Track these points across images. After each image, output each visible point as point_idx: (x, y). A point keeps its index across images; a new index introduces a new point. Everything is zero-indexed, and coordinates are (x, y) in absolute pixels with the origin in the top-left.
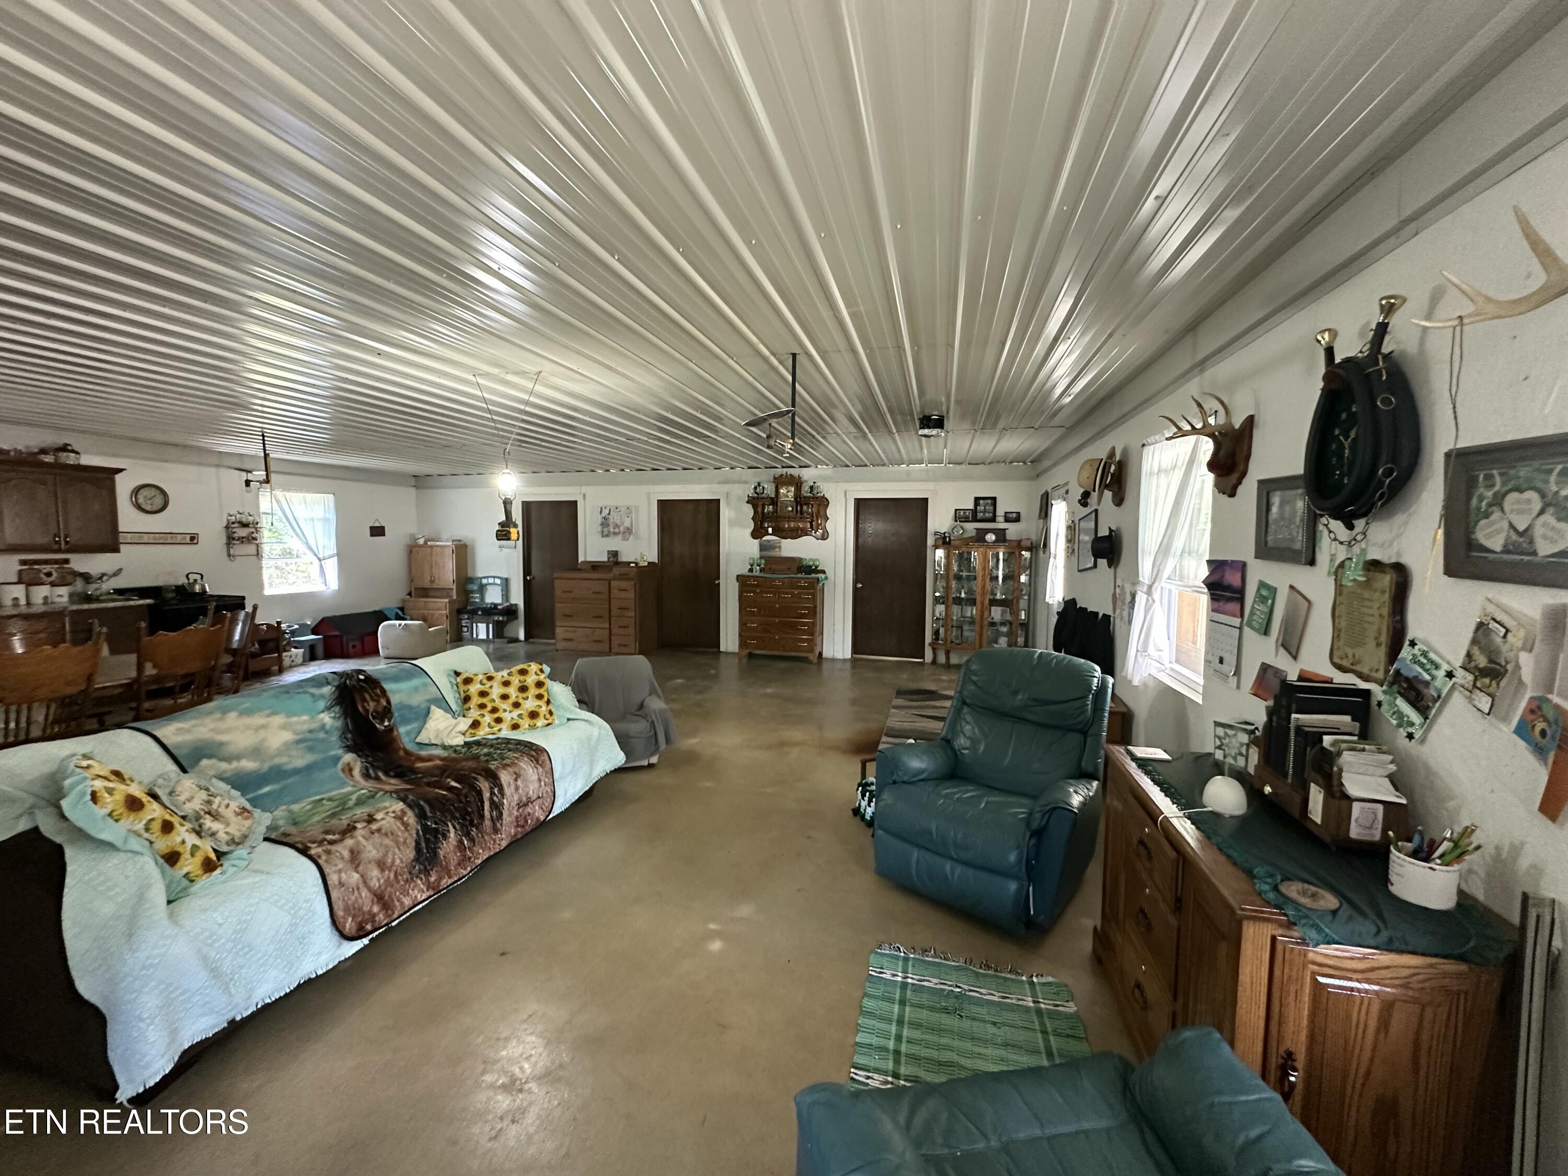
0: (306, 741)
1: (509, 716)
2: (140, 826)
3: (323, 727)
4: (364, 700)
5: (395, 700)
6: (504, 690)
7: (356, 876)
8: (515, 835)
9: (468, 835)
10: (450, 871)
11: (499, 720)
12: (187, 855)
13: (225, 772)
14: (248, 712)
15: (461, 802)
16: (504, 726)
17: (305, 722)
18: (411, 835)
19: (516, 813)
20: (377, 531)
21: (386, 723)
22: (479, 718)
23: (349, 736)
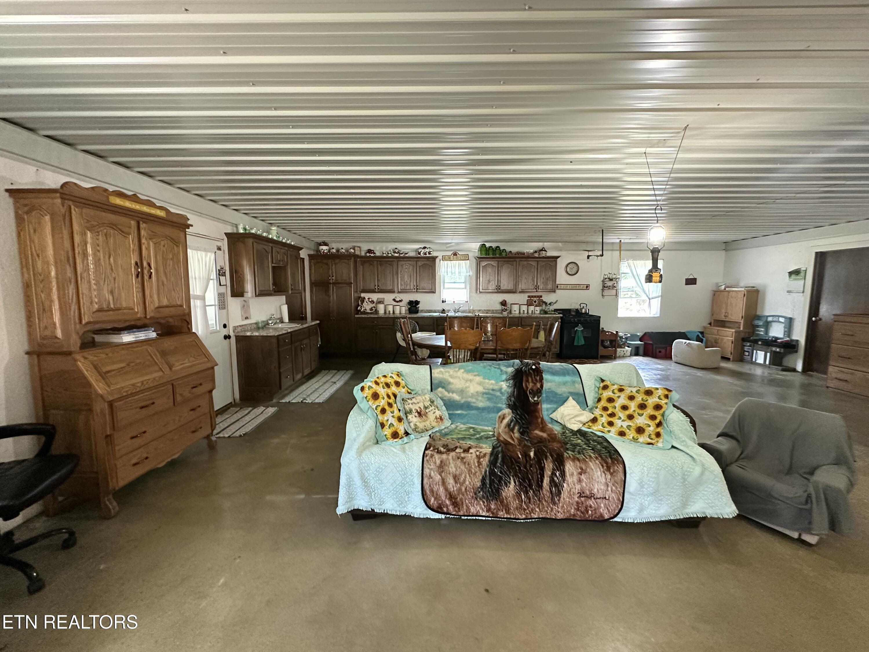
0: (489, 395)
1: (620, 423)
2: (374, 407)
3: (500, 390)
4: (527, 381)
5: (546, 386)
6: (627, 402)
7: (439, 477)
8: (574, 515)
9: (526, 493)
10: (509, 509)
11: (611, 424)
12: (387, 427)
13: (445, 396)
14: (468, 372)
15: (525, 468)
16: (613, 429)
17: (492, 384)
18: (481, 471)
19: (577, 499)
20: (691, 282)
21: (536, 399)
22: (598, 417)
23: (513, 399)
